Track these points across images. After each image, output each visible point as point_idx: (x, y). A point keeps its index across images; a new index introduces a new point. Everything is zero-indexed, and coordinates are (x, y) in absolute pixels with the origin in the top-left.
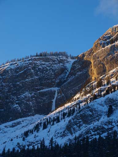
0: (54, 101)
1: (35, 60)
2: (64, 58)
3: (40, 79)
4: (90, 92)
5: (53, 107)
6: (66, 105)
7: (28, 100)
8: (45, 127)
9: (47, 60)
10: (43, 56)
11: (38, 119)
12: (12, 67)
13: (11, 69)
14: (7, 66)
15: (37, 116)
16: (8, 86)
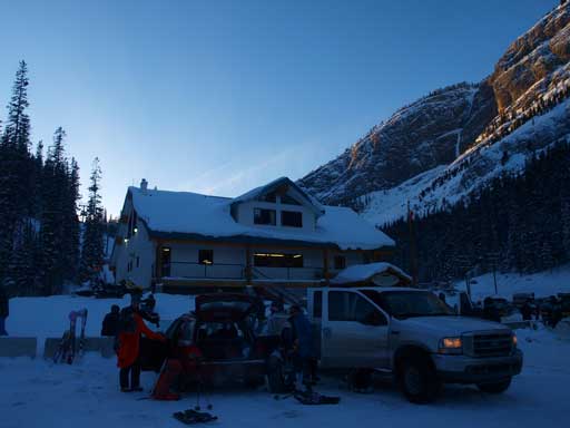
0: (458, 145)
1: (428, 101)
2: (464, 90)
3: (437, 123)
4: (492, 132)
5: (457, 153)
6: (467, 152)
7: (428, 151)
8: (442, 183)
9: (443, 98)
10: (438, 95)
11: (442, 170)
12: (404, 116)
13: (403, 120)
14: (399, 116)
15: (440, 167)
16: (403, 139)
